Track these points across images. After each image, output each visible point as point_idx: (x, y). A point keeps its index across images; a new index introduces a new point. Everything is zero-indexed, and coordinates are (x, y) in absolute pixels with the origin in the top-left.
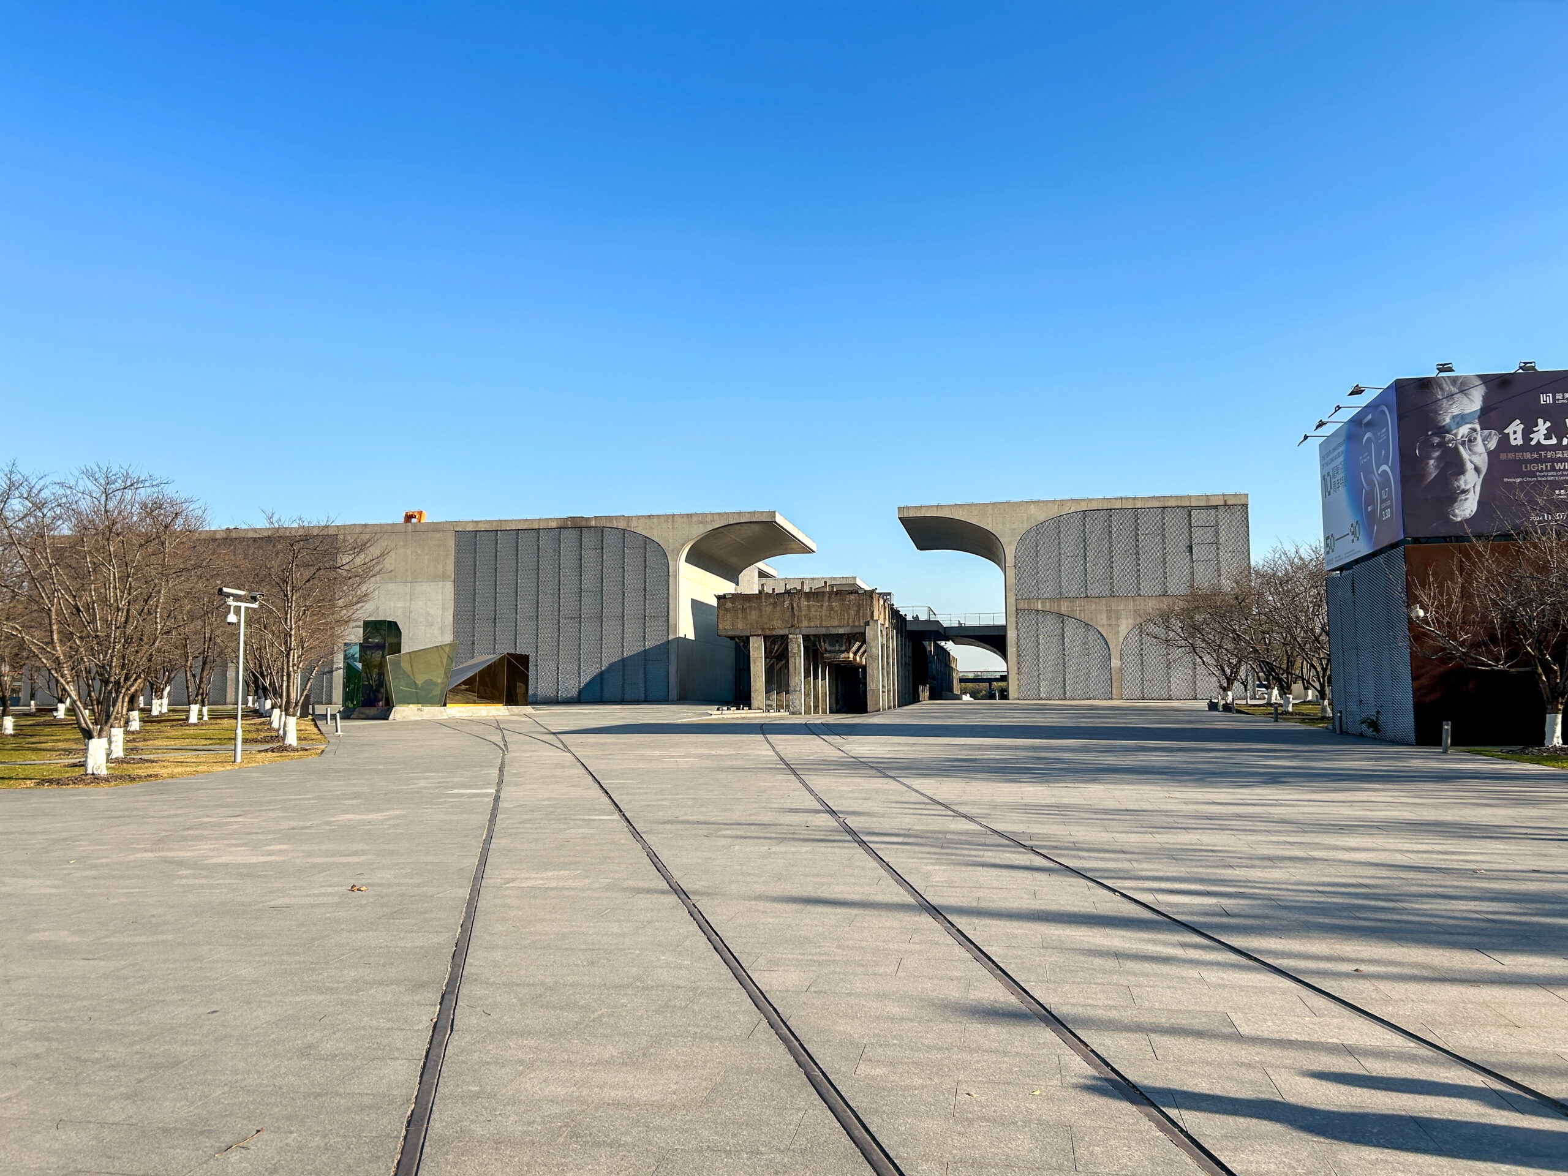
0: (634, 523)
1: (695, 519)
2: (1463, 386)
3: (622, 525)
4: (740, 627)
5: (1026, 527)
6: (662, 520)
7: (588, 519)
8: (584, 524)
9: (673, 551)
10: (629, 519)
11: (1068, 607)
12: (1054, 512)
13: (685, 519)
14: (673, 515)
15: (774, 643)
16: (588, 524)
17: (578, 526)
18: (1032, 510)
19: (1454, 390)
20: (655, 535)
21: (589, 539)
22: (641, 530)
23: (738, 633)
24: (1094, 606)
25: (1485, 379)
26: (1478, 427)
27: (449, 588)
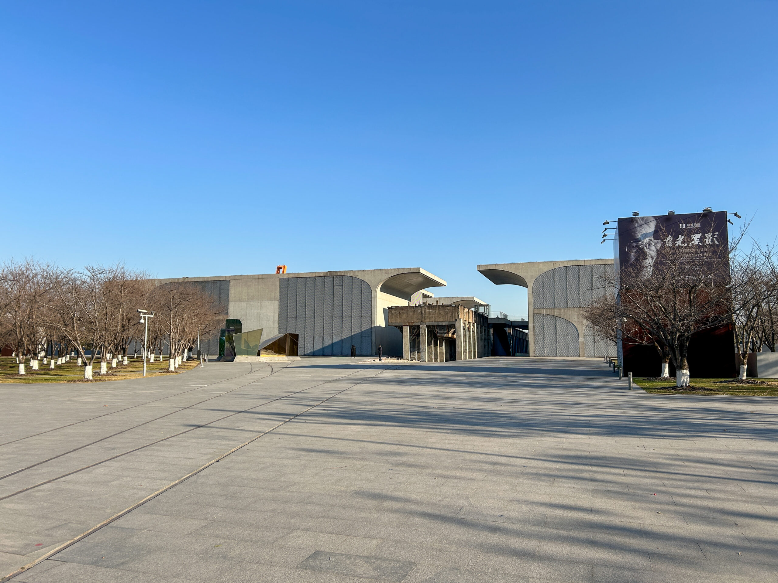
0: (357, 274)
1: (384, 272)
2: (646, 221)
3: (351, 275)
4: (399, 322)
5: (538, 274)
6: (369, 272)
7: (336, 272)
8: (335, 274)
9: (374, 286)
10: (354, 272)
11: (558, 312)
12: (551, 267)
13: (379, 272)
14: (374, 270)
15: (414, 329)
16: (337, 275)
17: (332, 276)
18: (541, 266)
19: (643, 223)
20: (366, 279)
21: (337, 281)
22: (359, 277)
23: (397, 324)
24: (571, 312)
25: (656, 218)
26: (653, 239)
27: (277, 303)
